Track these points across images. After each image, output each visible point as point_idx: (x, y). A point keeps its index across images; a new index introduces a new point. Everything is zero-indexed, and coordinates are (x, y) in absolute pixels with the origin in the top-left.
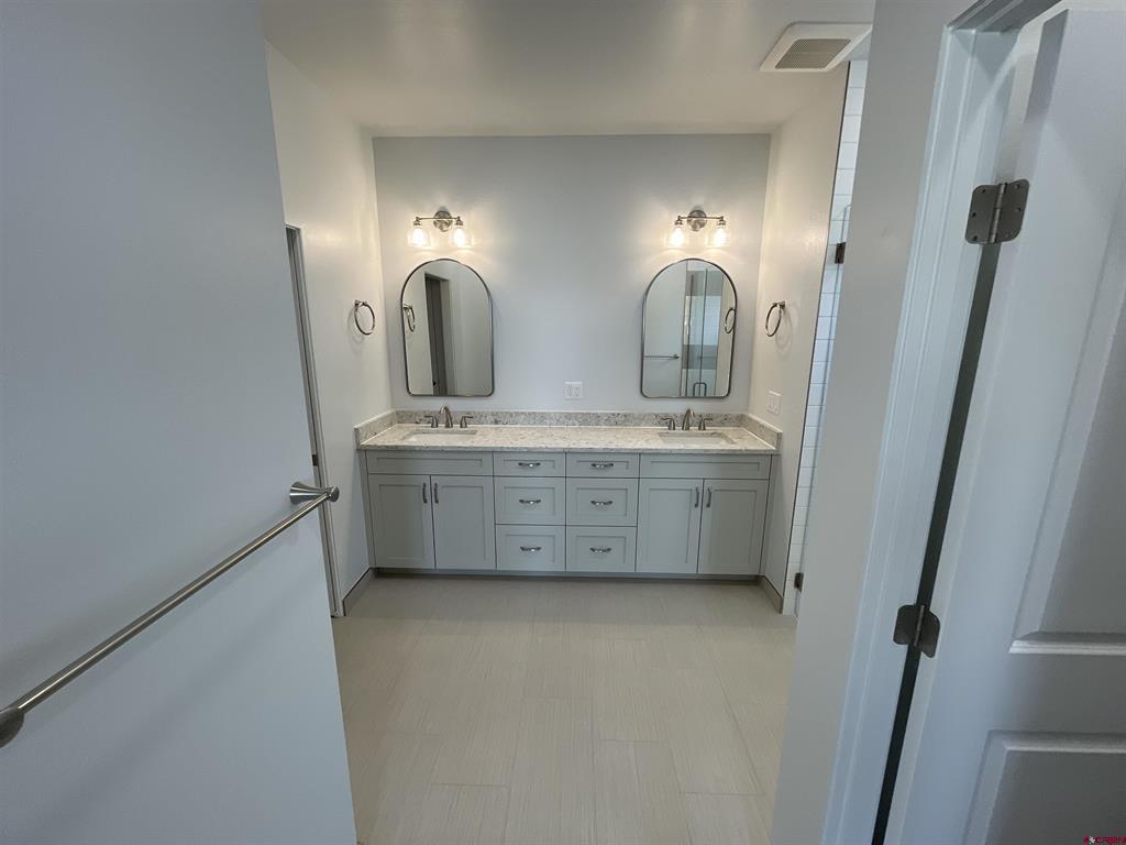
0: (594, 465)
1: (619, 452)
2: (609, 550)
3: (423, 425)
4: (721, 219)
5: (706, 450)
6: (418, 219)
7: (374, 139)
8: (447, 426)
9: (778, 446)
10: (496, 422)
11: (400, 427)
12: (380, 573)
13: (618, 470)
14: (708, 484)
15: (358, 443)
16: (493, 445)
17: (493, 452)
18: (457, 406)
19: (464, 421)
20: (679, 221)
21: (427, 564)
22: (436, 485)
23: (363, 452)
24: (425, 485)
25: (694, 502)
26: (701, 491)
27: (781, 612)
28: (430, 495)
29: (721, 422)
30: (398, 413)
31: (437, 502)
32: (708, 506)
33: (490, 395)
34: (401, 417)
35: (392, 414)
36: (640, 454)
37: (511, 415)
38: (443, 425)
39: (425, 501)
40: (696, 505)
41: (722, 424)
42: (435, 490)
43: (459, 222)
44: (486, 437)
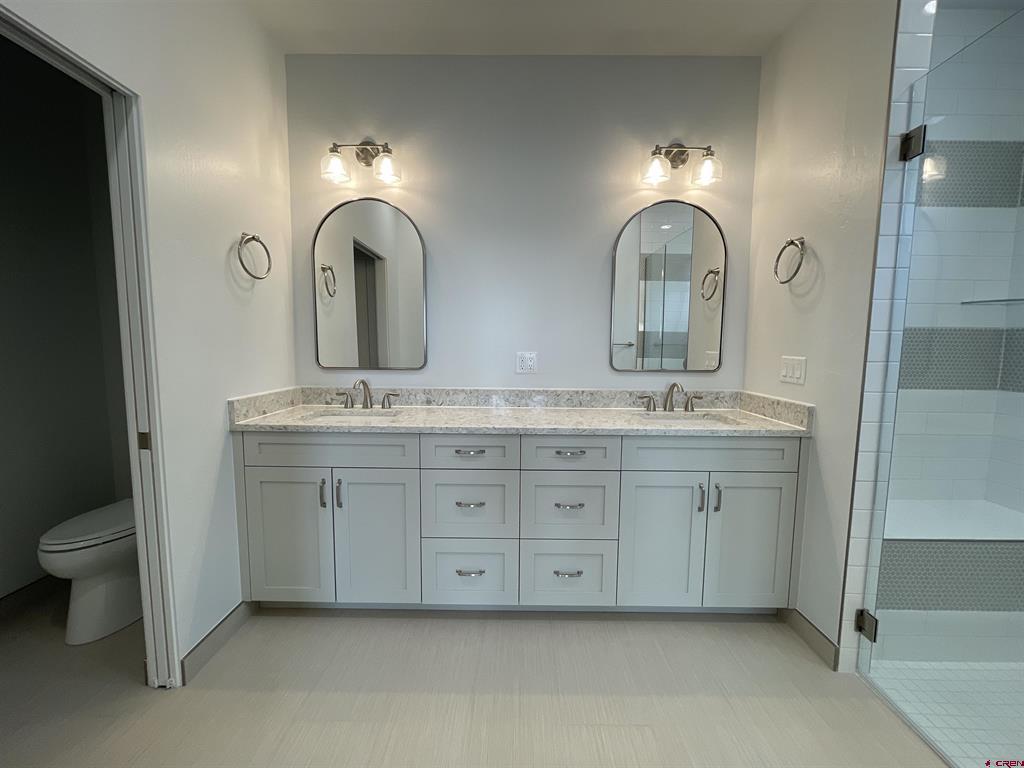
0: (558, 453)
1: (593, 435)
2: (579, 573)
3: (336, 406)
4: (709, 149)
5: (712, 432)
6: (335, 145)
7: (286, 56)
8: (365, 406)
9: (810, 425)
10: (429, 402)
11: (304, 408)
12: (259, 609)
13: (592, 459)
14: (716, 478)
15: (232, 422)
16: (422, 425)
17: (420, 434)
18: (378, 381)
19: (389, 399)
20: (657, 152)
21: (324, 596)
22: (340, 482)
23: (238, 433)
24: (324, 482)
25: (697, 503)
26: (706, 488)
27: (835, 668)
28: (330, 496)
29: (712, 402)
30: (303, 391)
31: (340, 505)
32: (717, 509)
33: (421, 368)
34: (307, 396)
35: (294, 391)
36: (622, 437)
37: (448, 393)
38: (359, 406)
39: (323, 505)
40: (700, 509)
41: (712, 404)
42: (338, 488)
43: (387, 150)
44: (413, 417)
